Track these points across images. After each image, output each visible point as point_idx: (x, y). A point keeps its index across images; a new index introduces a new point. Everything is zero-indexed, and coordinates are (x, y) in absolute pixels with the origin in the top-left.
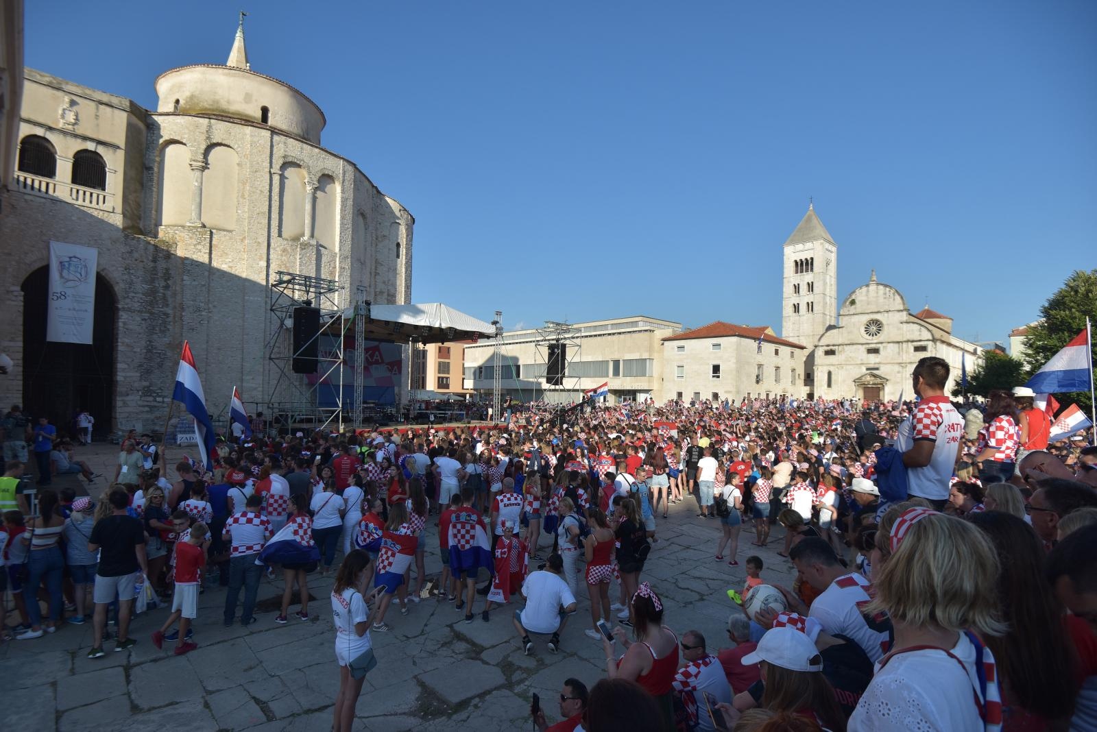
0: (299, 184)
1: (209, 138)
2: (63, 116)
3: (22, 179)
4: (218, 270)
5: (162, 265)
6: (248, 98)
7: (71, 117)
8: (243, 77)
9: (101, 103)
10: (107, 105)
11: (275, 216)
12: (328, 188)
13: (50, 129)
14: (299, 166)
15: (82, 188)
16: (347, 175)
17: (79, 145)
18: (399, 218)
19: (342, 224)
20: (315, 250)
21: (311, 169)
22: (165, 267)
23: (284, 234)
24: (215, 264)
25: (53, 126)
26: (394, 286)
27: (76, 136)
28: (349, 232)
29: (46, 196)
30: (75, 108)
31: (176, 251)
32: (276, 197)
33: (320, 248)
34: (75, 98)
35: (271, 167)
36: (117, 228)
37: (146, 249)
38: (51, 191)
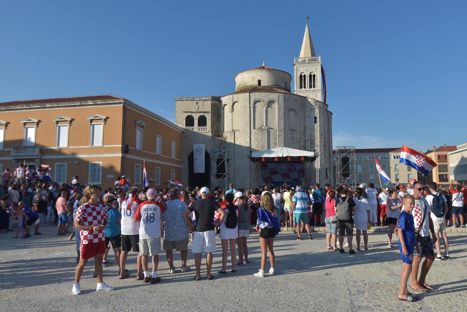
0: (261, 108)
1: (233, 101)
2: (195, 108)
3: (186, 128)
4: (237, 145)
5: (223, 145)
6: (253, 79)
7: (197, 107)
8: (251, 72)
9: (204, 100)
10: (206, 100)
11: (252, 122)
12: (273, 106)
13: (192, 112)
14: (260, 101)
15: (200, 127)
16: (280, 98)
17: (199, 115)
18: (314, 106)
19: (279, 118)
20: (267, 131)
21: (264, 101)
22: (223, 146)
23: (256, 127)
24: (236, 143)
25: (193, 111)
26: (314, 136)
27: (198, 112)
28: (282, 121)
29: (192, 132)
30: (198, 104)
31: (227, 140)
32: (252, 115)
33: (269, 129)
34: (197, 101)
35: (250, 105)
36: (210, 137)
37: (218, 141)
38: (193, 130)
